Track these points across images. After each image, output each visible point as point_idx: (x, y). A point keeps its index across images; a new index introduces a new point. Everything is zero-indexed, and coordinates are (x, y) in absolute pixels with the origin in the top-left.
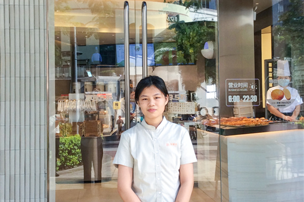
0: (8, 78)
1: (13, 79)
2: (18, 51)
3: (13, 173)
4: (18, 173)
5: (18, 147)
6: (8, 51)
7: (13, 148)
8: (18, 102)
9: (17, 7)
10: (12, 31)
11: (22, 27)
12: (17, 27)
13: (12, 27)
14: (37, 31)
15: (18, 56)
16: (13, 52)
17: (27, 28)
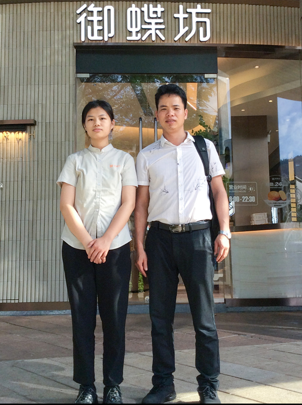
0: (43, 181)
1: (47, 181)
2: (52, 159)
3: (46, 259)
4: (50, 259)
5: (50, 238)
6: (44, 159)
7: (46, 238)
8: (51, 200)
9: (52, 124)
10: (48, 143)
11: (55, 140)
12: (52, 140)
13: (48, 140)
14: (67, 142)
15: (52, 163)
16: (48, 160)
17: (59, 141)
